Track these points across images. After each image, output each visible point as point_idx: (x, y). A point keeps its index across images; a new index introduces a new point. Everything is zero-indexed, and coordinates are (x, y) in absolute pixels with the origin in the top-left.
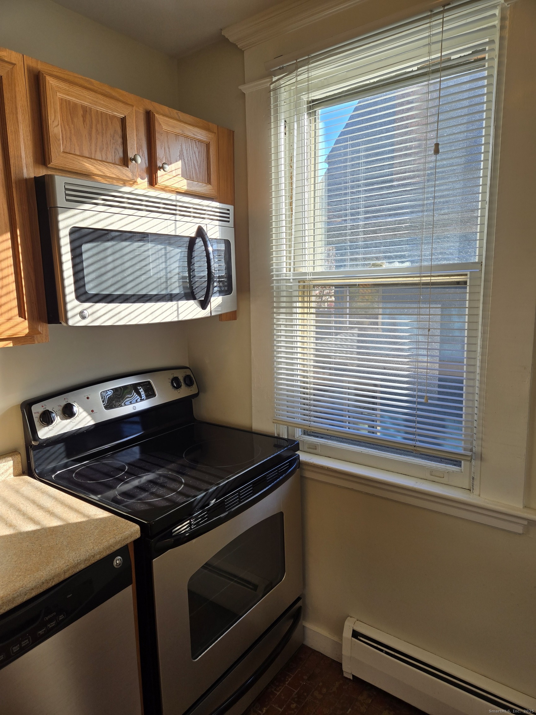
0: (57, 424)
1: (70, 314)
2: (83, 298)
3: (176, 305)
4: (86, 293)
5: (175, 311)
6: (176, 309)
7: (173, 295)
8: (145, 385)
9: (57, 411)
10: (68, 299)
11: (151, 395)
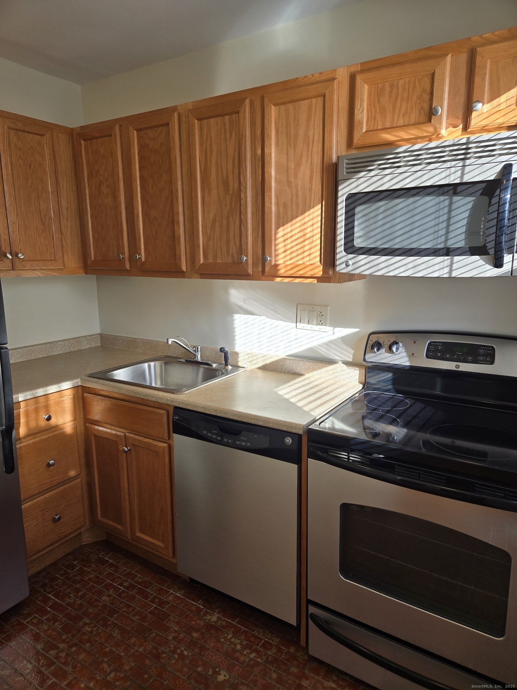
0: (381, 354)
1: (338, 262)
2: (350, 250)
3: (449, 260)
4: (354, 246)
5: (447, 266)
6: (449, 264)
7: (451, 250)
8: (486, 349)
9: (385, 345)
10: (338, 250)
11: (489, 361)
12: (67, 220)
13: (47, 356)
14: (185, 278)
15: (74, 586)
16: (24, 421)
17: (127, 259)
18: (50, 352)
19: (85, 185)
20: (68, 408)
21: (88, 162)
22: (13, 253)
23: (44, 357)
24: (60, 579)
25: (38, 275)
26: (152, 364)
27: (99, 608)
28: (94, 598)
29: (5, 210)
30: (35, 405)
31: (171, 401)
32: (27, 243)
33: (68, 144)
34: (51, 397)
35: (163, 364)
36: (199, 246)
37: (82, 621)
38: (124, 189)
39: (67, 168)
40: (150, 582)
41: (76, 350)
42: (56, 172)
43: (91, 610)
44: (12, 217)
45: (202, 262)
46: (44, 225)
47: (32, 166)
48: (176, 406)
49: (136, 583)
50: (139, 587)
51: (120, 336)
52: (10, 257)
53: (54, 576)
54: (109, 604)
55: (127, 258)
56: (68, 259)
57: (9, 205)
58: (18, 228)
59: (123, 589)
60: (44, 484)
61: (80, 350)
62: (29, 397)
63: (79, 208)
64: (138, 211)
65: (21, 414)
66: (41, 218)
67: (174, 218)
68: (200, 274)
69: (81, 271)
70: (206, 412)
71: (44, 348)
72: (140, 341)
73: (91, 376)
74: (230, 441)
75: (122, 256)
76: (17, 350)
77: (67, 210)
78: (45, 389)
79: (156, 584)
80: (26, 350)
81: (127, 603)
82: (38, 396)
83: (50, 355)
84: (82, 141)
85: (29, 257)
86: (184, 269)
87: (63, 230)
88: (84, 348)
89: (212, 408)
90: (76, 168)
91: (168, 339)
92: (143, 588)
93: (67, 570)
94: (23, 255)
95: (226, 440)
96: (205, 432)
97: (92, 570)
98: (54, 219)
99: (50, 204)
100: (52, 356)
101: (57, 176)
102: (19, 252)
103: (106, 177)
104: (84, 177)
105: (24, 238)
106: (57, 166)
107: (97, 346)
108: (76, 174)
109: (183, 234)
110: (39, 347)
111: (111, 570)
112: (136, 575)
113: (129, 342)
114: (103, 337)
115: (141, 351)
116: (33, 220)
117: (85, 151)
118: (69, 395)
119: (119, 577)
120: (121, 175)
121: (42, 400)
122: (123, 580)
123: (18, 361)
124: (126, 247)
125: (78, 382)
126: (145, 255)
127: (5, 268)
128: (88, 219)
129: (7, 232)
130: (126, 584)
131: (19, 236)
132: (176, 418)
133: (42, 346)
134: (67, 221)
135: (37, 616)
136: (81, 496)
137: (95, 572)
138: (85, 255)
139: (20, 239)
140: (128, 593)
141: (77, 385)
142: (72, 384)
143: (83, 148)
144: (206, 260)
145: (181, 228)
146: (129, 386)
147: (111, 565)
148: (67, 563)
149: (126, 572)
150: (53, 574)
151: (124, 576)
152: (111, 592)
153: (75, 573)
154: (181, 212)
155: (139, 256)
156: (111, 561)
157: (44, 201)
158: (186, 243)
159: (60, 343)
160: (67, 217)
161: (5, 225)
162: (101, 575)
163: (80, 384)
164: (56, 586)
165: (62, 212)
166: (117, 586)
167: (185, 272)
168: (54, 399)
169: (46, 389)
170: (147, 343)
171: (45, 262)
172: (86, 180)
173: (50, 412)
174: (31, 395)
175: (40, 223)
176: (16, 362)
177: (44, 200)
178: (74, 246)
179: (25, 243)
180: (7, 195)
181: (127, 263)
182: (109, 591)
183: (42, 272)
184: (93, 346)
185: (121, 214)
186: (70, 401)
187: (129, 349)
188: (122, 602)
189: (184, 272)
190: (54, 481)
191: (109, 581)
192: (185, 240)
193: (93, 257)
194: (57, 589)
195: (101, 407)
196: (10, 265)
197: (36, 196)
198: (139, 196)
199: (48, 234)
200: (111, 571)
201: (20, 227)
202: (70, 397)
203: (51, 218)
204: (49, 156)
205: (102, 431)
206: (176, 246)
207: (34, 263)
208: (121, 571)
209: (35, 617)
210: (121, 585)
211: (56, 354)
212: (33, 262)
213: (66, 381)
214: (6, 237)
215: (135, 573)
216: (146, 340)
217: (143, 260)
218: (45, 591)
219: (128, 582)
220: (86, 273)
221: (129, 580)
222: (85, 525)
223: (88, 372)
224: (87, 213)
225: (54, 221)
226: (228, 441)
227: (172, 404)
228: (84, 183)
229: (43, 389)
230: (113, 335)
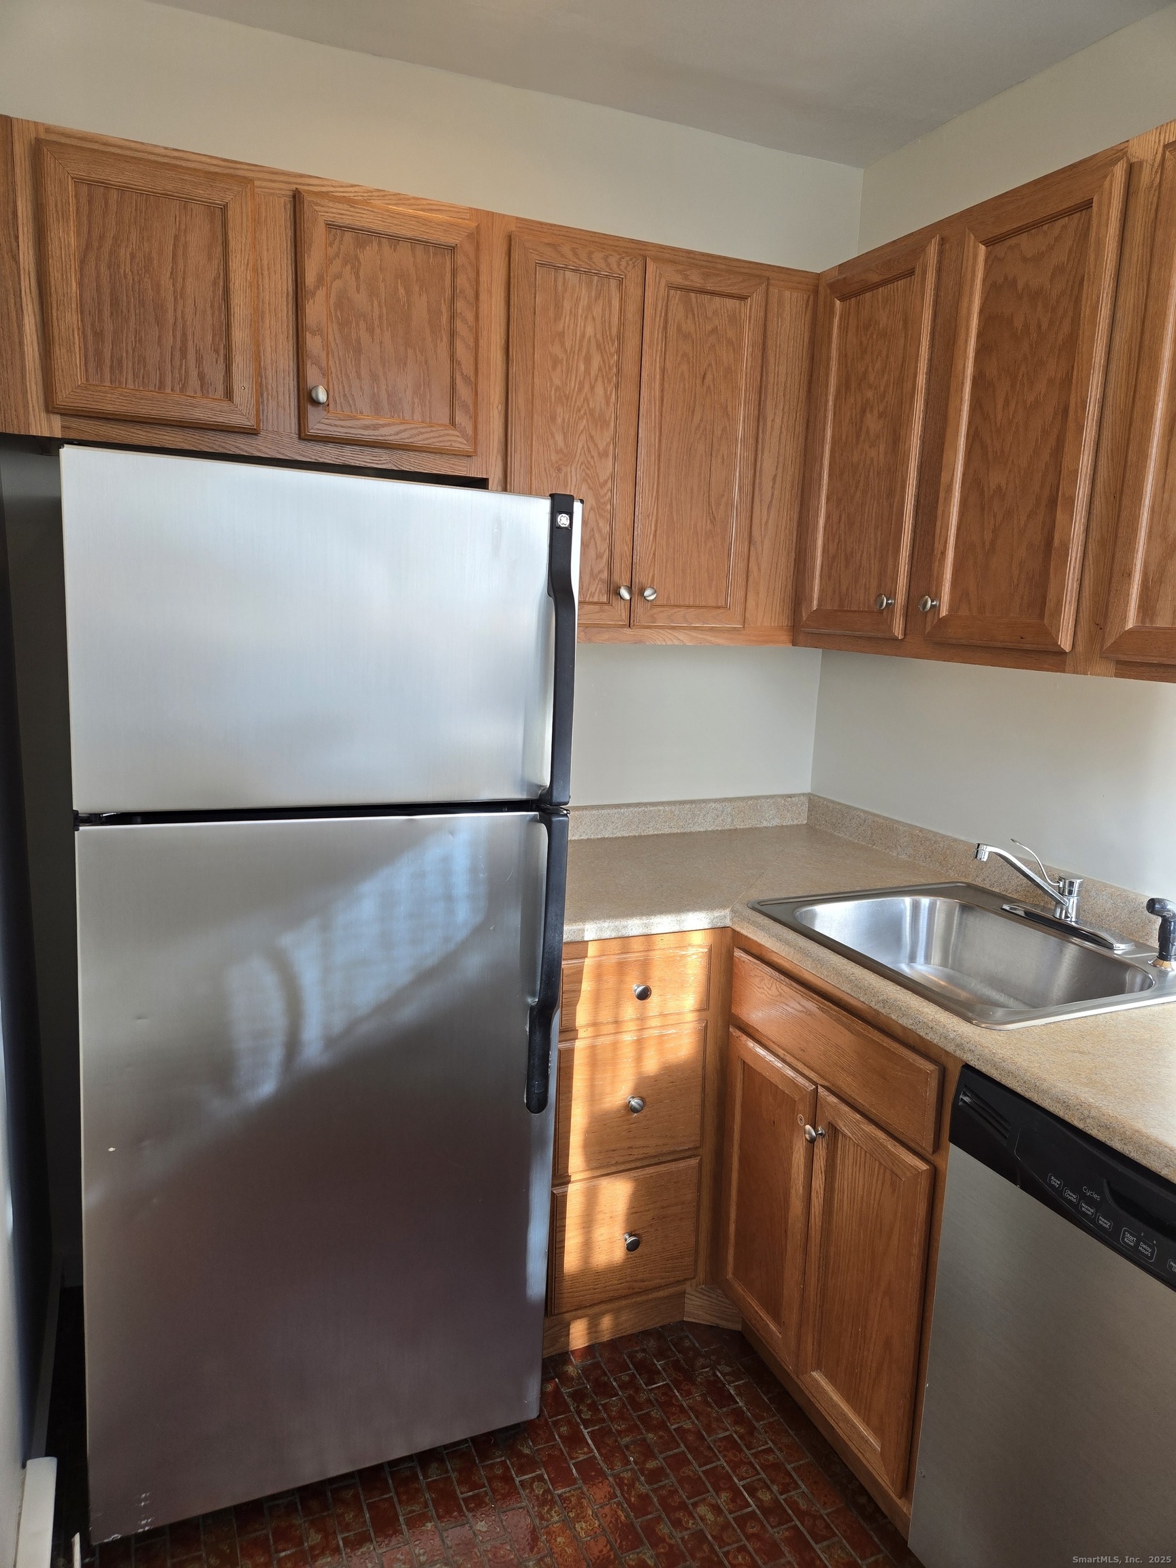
12: (768, 507)
13: (681, 833)
14: (1063, 671)
15: (642, 1434)
16: (589, 989)
17: (898, 610)
18: (689, 824)
19: (825, 417)
20: (693, 978)
21: (843, 356)
22: (635, 587)
23: (674, 834)
24: (617, 1394)
25: (683, 641)
26: (925, 901)
27: (686, 1534)
28: (680, 1497)
29: (632, 484)
30: (618, 954)
31: (958, 1046)
32: (669, 565)
33: (803, 315)
34: (660, 943)
35: (957, 909)
36: (1129, 575)
37: (638, 1550)
38: (925, 419)
39: (789, 377)
40: (828, 1526)
41: (747, 826)
42: (761, 390)
43: (664, 1529)
44: (646, 501)
45: (1130, 624)
46: (713, 520)
47: (709, 377)
48: (972, 1063)
49: (790, 1508)
50: (796, 1525)
51: (856, 809)
52: (626, 595)
53: (606, 1378)
54: (712, 1536)
55: (899, 605)
56: (757, 605)
57: (643, 472)
58: (653, 528)
59: (754, 1507)
60: (614, 1151)
61: (756, 828)
62: (607, 935)
63: (804, 477)
64: (953, 475)
65: (584, 971)
66: (709, 504)
67: (1058, 489)
68: (1118, 662)
69: (784, 637)
70: (1066, 1118)
71: (677, 812)
72: (904, 832)
73: (758, 907)
74: (1144, 1248)
75: (887, 600)
76: (619, 810)
77: (774, 483)
78: (644, 922)
79: (844, 1541)
80: (639, 813)
81: (757, 1558)
82: (627, 935)
83: (688, 830)
84: (838, 302)
85: (668, 598)
86: (1065, 642)
87: (756, 533)
88: (765, 824)
89: (1093, 1113)
90: (811, 376)
91: (979, 845)
92: (806, 1533)
93: (638, 1376)
94: (655, 592)
95: (1130, 1239)
96: (1056, 1182)
97: (691, 1408)
98: (739, 505)
99: (735, 470)
100: (691, 834)
101: (763, 399)
102: (647, 584)
103: (882, 389)
104: (826, 395)
105: (663, 552)
106: (767, 373)
107: (797, 825)
108: (809, 391)
109: (1082, 537)
110: (667, 808)
111: (736, 1432)
112: (796, 1483)
113: (877, 829)
114: (814, 803)
115: (903, 857)
116: (691, 509)
117: (840, 327)
118: (700, 946)
119: (751, 1464)
120: (921, 380)
121: (637, 945)
122: (760, 1480)
123: (619, 835)
124: (902, 577)
125: (725, 917)
126: (952, 600)
127: (612, 620)
128: (819, 504)
129: (629, 538)
130: (765, 1497)
131: (654, 545)
132: (967, 1099)
133: (673, 808)
134: (769, 513)
135: (546, 1477)
136: (695, 1204)
137: (697, 1418)
138: (798, 597)
139: (654, 554)
140: (763, 1526)
141: (722, 925)
142: (708, 921)
143: (836, 320)
144: (1147, 620)
145: (1078, 518)
146: (845, 961)
147: (739, 1417)
148: (640, 1356)
149: (771, 1458)
150: (605, 1374)
151: (764, 1467)
152: (723, 1498)
153: (652, 1396)
154: (1084, 469)
155: (934, 603)
156: (741, 1404)
157: (723, 462)
158: (1087, 563)
159: (713, 806)
160: (771, 502)
161: (629, 520)
162: (709, 1434)
163: (728, 923)
164: (603, 1412)
165: (760, 490)
166: (742, 1488)
167: (1065, 653)
168: (664, 949)
169: (646, 921)
170: (925, 842)
171: (702, 610)
172: (831, 403)
173: (650, 978)
174: (613, 930)
175: (705, 517)
176: (614, 836)
177: (723, 459)
178: (776, 573)
179: (664, 565)
180: (642, 451)
181: (898, 620)
182: (717, 1494)
183: (692, 633)
184: (789, 824)
185: (903, 488)
186: (700, 960)
187: (874, 847)
188: (742, 1549)
189: (1063, 653)
190: (636, 1148)
191: (725, 1464)
192: (1084, 553)
193: (815, 603)
194: (603, 1420)
195: (768, 996)
196: (625, 615)
197: (705, 452)
198: (963, 433)
199: (720, 542)
200: (735, 1436)
201: (659, 525)
202: (701, 950)
203: (732, 505)
204: (750, 350)
205: (763, 1059)
206: (1052, 575)
207: (676, 612)
208: (760, 1449)
209: (540, 1478)
210: (752, 1491)
211: (702, 830)
212: (676, 610)
213: (696, 911)
214: (626, 548)
215: (793, 1473)
216: (921, 830)
217: (944, 612)
218: (579, 1412)
219: (772, 1492)
220: (794, 643)
221: (775, 1488)
222: (694, 1278)
223: (756, 895)
224: (819, 488)
225: (737, 510)
226: (1137, 1245)
227: (958, 1053)
228: (826, 410)
229: (641, 919)
230: (839, 804)
